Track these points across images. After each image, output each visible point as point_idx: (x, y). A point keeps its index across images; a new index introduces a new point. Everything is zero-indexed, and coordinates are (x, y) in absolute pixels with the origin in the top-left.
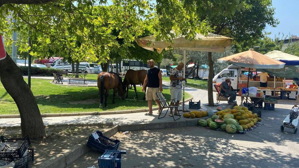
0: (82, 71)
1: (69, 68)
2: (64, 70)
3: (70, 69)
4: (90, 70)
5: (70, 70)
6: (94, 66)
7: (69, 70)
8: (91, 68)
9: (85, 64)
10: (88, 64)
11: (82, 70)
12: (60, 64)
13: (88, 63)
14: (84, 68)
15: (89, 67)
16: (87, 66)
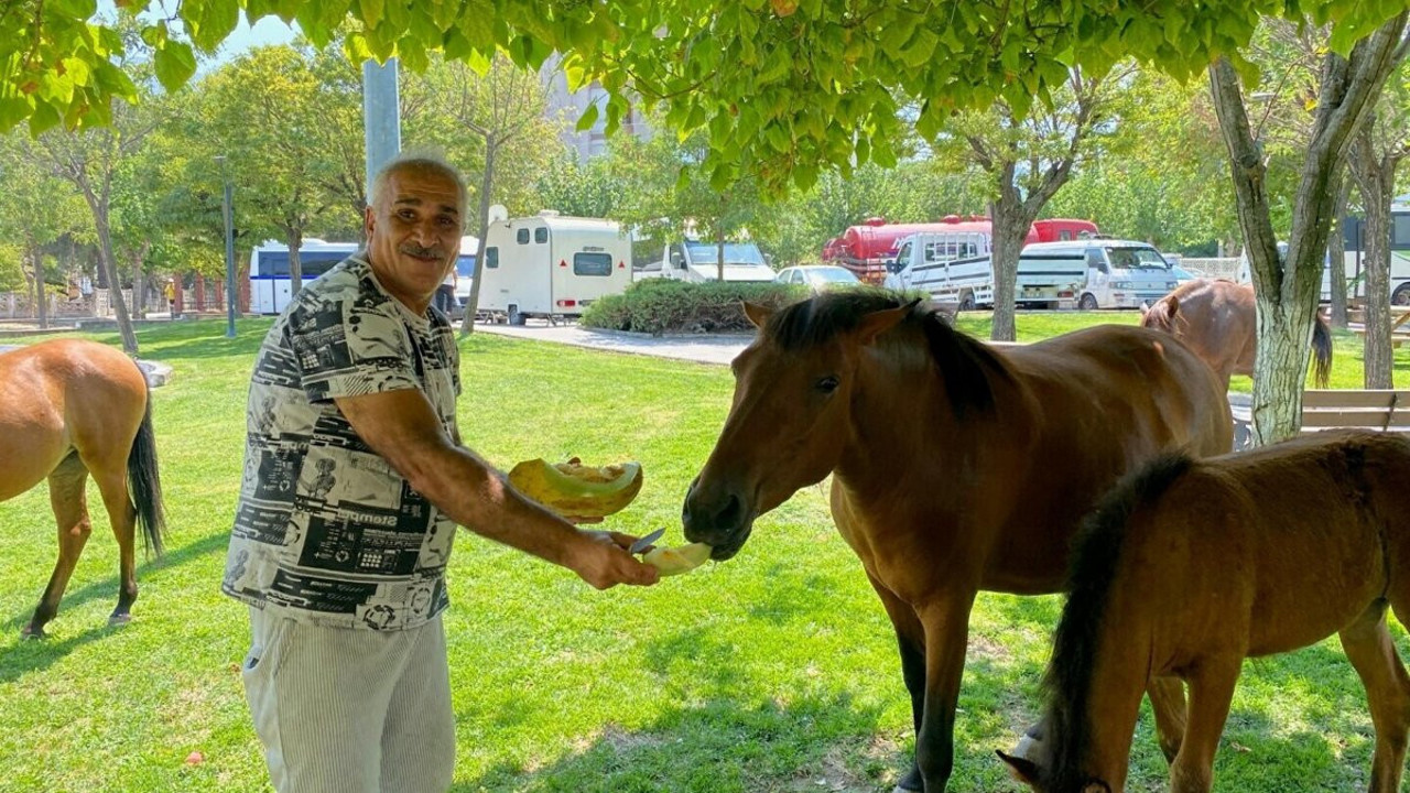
0: (1059, 295)
1: (981, 282)
2: (955, 291)
3: (984, 288)
4: (1114, 285)
5: (987, 292)
6: (1136, 263)
7: (981, 293)
8: (1119, 273)
9: (1080, 253)
10: (1098, 250)
11: (1064, 288)
12: (935, 256)
13: (1097, 243)
14: (1071, 279)
15: (1103, 268)
16: (1092, 265)
